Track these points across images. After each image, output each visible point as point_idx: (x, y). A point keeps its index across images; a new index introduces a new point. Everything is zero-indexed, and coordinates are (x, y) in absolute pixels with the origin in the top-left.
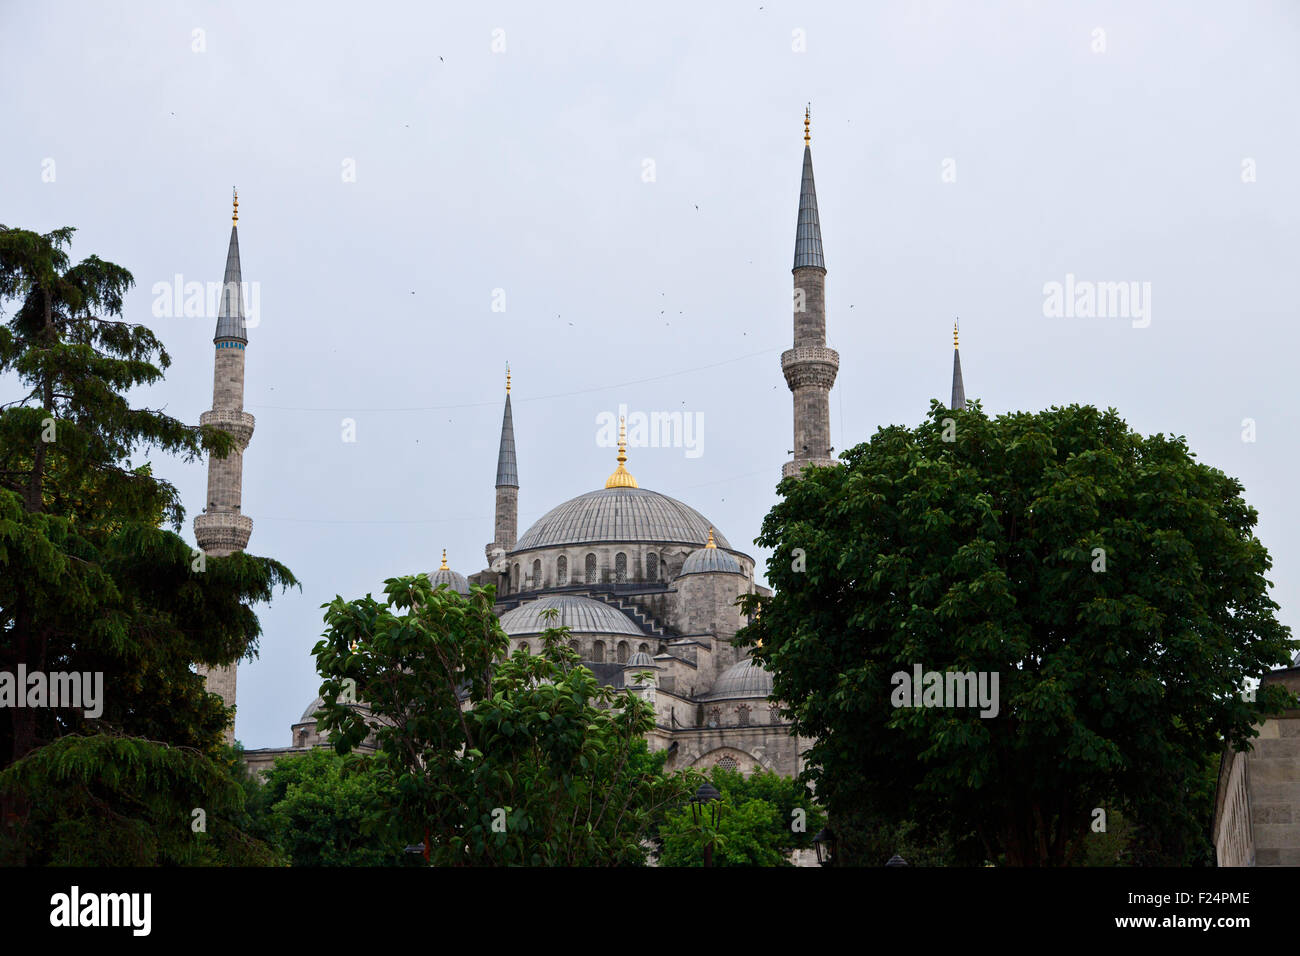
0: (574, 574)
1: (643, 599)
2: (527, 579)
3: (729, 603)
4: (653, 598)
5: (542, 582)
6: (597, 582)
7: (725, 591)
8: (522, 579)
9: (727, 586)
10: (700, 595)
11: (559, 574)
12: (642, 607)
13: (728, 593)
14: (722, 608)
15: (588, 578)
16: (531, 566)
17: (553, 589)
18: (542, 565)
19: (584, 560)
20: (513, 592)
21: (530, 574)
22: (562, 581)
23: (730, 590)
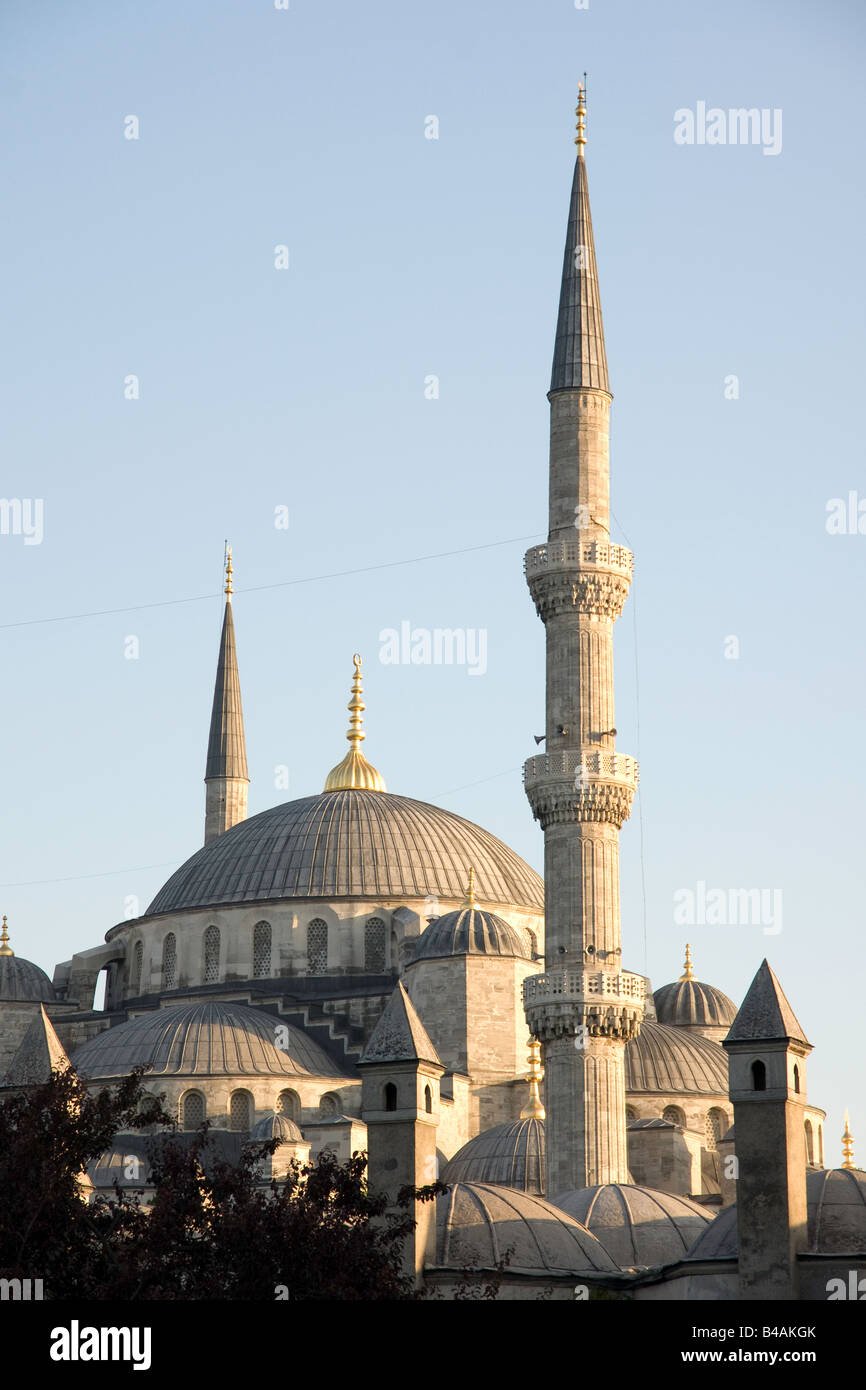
0: (229, 961)
1: (347, 1008)
2: (152, 971)
3: (496, 1012)
4: (366, 1004)
5: (176, 976)
6: (272, 975)
7: (488, 991)
8: (145, 970)
9: (491, 980)
10: (440, 998)
11: (207, 961)
12: (343, 1023)
13: (494, 995)
14: (482, 1023)
15: (257, 967)
16: (160, 947)
17: (196, 989)
18: (178, 943)
19: (251, 935)
20: (130, 994)
21: (158, 959)
22: (211, 974)
23: (498, 989)
